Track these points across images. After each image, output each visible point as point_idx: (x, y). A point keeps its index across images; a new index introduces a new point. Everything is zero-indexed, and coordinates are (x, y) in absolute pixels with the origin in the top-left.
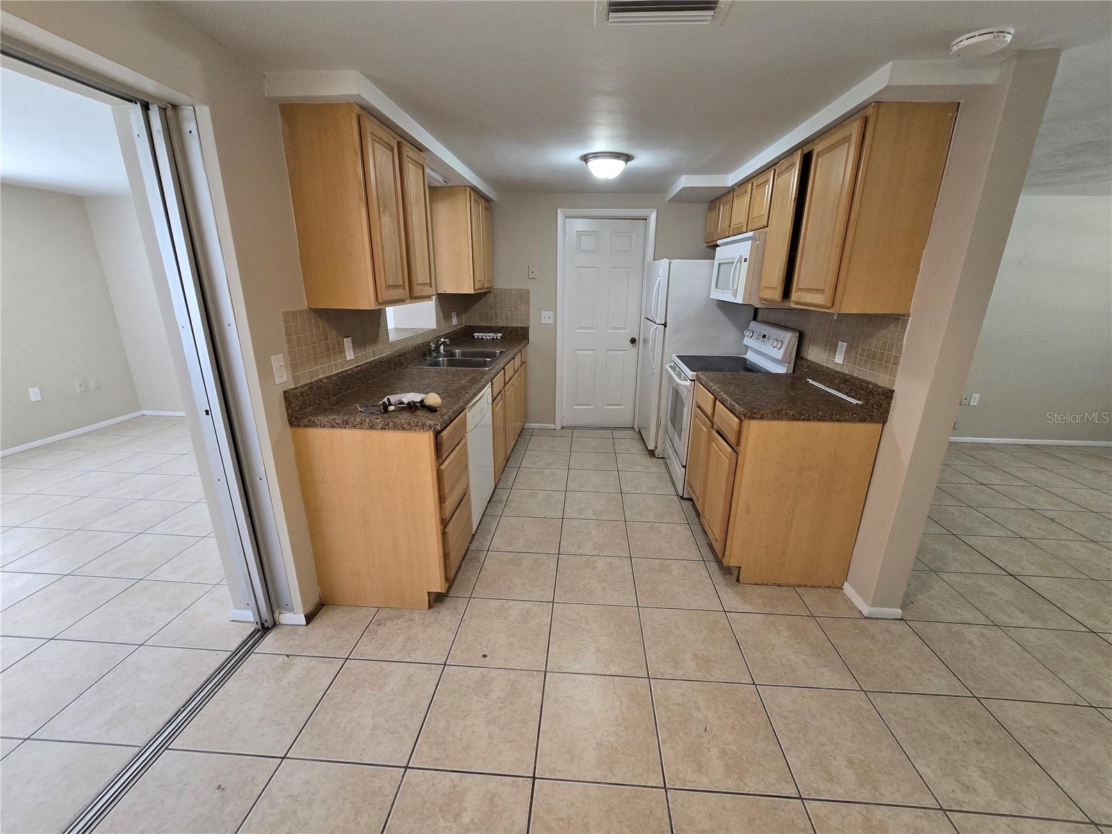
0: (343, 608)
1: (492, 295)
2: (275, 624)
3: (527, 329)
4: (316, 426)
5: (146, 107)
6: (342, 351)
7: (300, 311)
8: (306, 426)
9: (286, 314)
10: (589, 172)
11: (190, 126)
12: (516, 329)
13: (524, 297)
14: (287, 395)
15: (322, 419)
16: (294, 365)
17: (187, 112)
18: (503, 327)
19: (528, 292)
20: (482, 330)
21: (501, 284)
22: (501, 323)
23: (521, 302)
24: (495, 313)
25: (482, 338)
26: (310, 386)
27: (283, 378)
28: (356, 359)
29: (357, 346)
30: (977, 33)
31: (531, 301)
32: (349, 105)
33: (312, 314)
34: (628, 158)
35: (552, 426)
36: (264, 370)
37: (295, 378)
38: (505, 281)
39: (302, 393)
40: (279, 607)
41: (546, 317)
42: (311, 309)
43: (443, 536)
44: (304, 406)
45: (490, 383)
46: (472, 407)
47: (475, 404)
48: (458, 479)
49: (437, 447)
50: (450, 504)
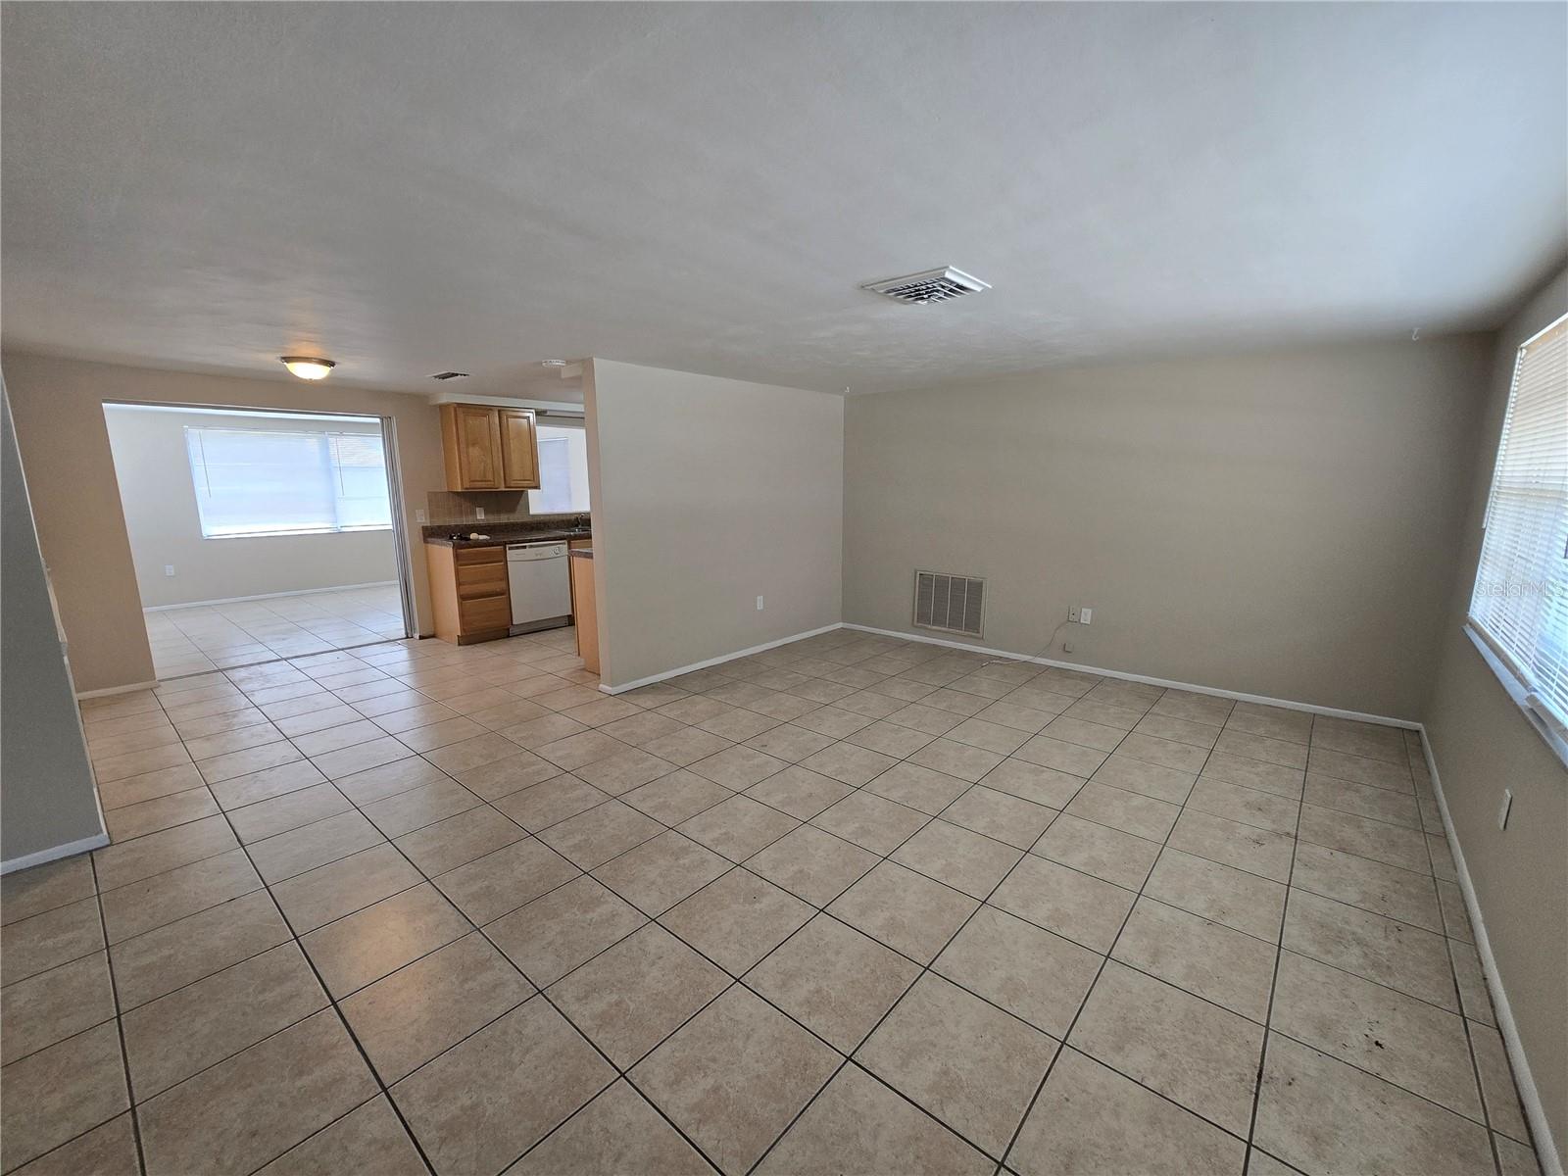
0: (436, 639)
2: (411, 637)
4: (428, 543)
6: (475, 514)
7: (440, 492)
8: (426, 541)
15: (431, 540)
16: (432, 515)
26: (440, 527)
27: (423, 520)
28: (487, 519)
29: (487, 514)
33: (450, 494)
37: (431, 522)
39: (430, 529)
40: (413, 630)
42: (451, 492)
43: (460, 605)
44: (431, 533)
45: (566, 541)
46: (518, 548)
47: (525, 547)
48: (485, 581)
49: (457, 557)
50: (467, 589)
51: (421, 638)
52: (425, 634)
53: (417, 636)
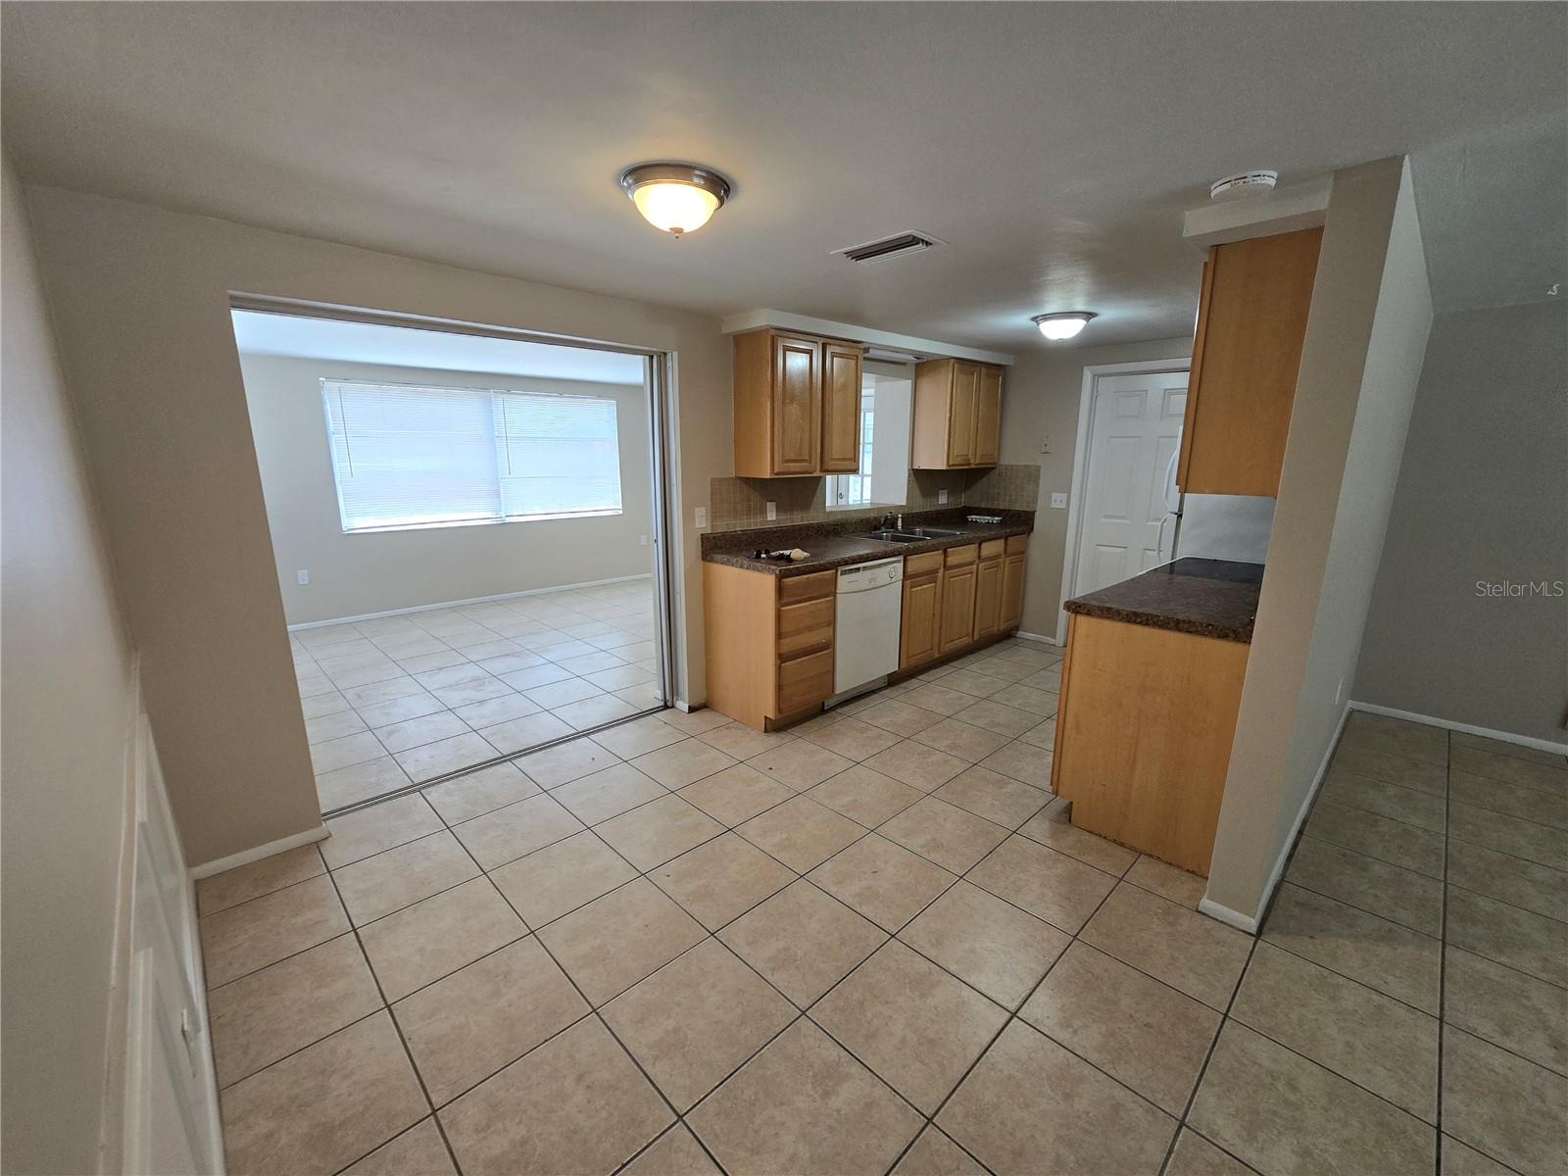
0: (713, 713)
1: (997, 471)
2: (673, 707)
3: (1033, 513)
4: (713, 561)
5: (651, 357)
6: (764, 512)
7: (726, 479)
8: (710, 561)
9: (713, 480)
10: (1040, 333)
11: (669, 364)
12: (1019, 513)
13: (1032, 475)
14: (704, 538)
15: (718, 557)
16: (714, 515)
17: (669, 356)
18: (1005, 510)
19: (1038, 468)
20: (980, 512)
21: (1008, 459)
22: (1003, 505)
23: (1029, 480)
24: (998, 493)
25: (976, 522)
26: (724, 534)
27: (703, 524)
28: (778, 521)
29: (778, 510)
30: (1218, 183)
31: (1041, 481)
32: (767, 330)
33: (738, 481)
34: (1089, 315)
35: (1051, 640)
36: (688, 516)
37: (712, 526)
38: (1013, 455)
39: (714, 537)
40: (677, 695)
41: (1057, 500)
42: (740, 478)
43: (779, 669)
44: (714, 547)
45: (901, 558)
46: (851, 571)
47: (858, 569)
48: (810, 629)
49: (780, 590)
50: (791, 644)
51: (692, 710)
52: (696, 702)
53: (683, 705)
